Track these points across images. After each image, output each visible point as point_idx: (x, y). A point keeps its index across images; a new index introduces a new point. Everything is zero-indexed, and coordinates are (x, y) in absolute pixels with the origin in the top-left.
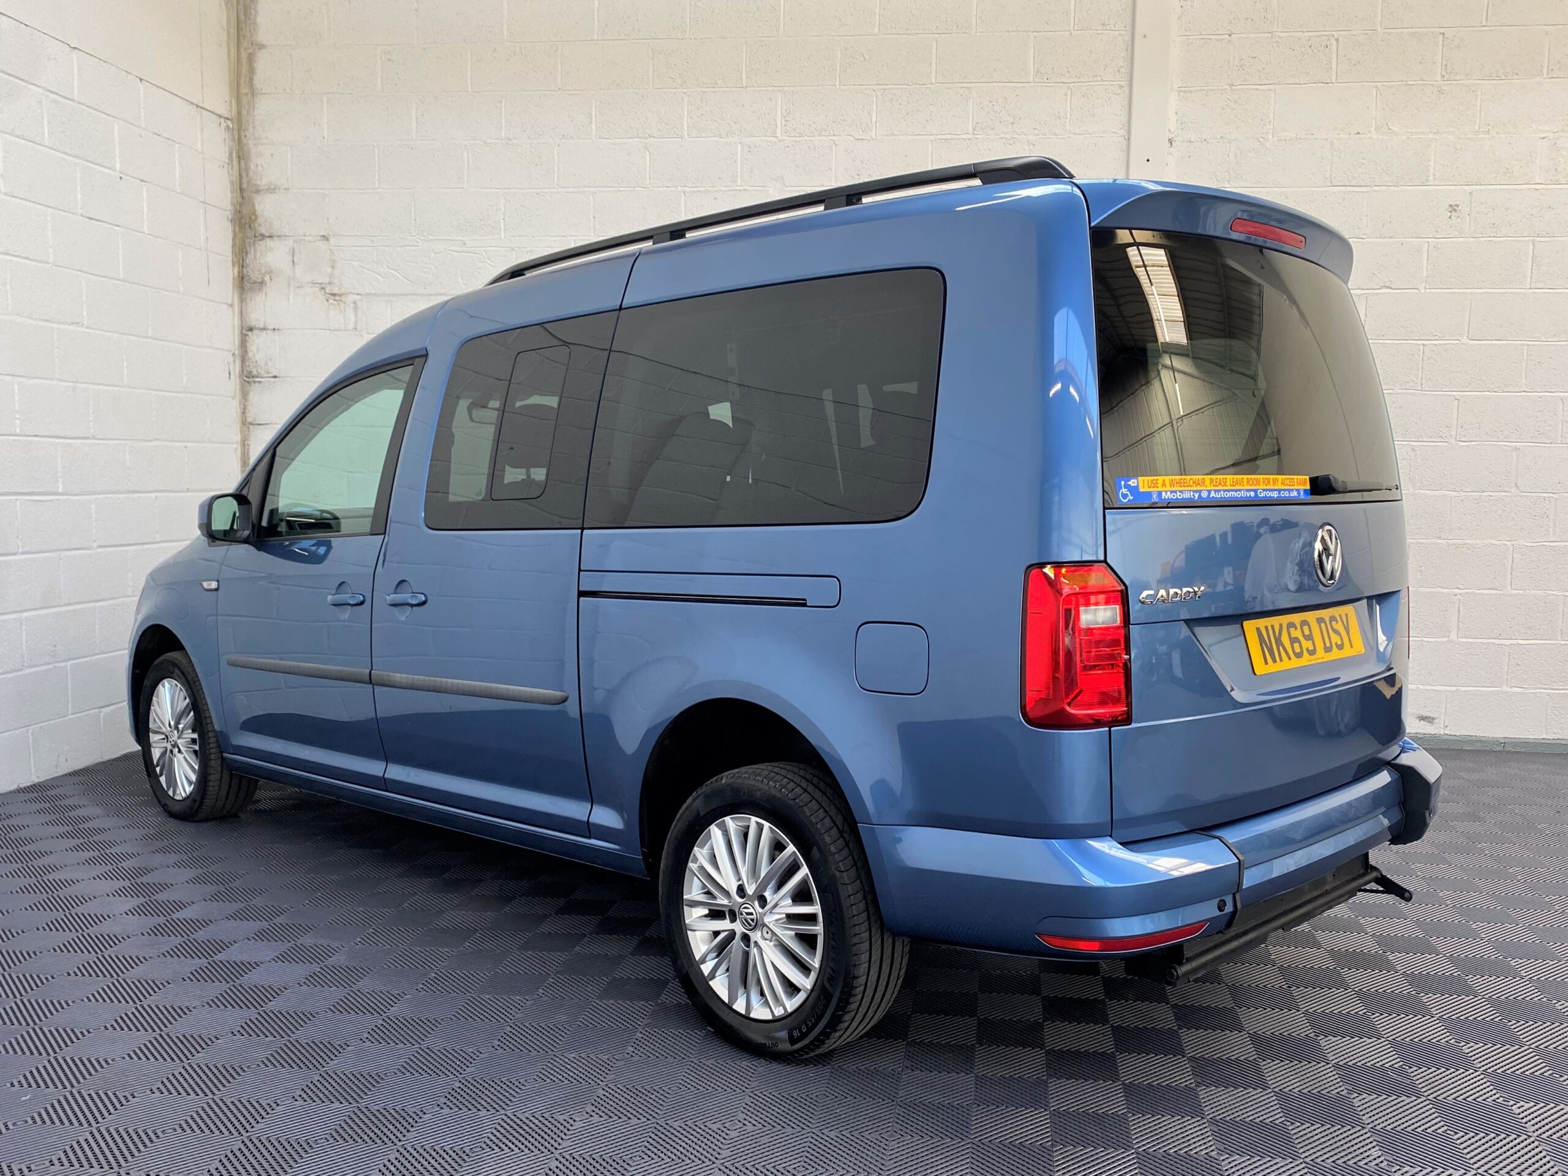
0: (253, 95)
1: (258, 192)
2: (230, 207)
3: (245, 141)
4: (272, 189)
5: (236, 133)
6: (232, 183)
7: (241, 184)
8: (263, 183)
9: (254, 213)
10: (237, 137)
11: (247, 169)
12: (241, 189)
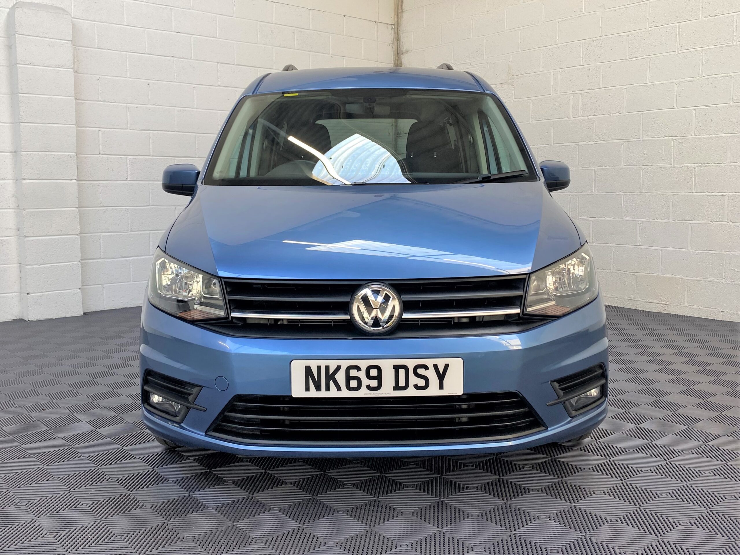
0: (402, 13)
1: (402, 54)
2: (393, 62)
3: (399, 32)
4: (407, 52)
5: (396, 29)
6: (394, 52)
7: (398, 51)
8: (404, 50)
9: (401, 63)
10: (396, 32)
11: (400, 44)
12: (398, 54)
